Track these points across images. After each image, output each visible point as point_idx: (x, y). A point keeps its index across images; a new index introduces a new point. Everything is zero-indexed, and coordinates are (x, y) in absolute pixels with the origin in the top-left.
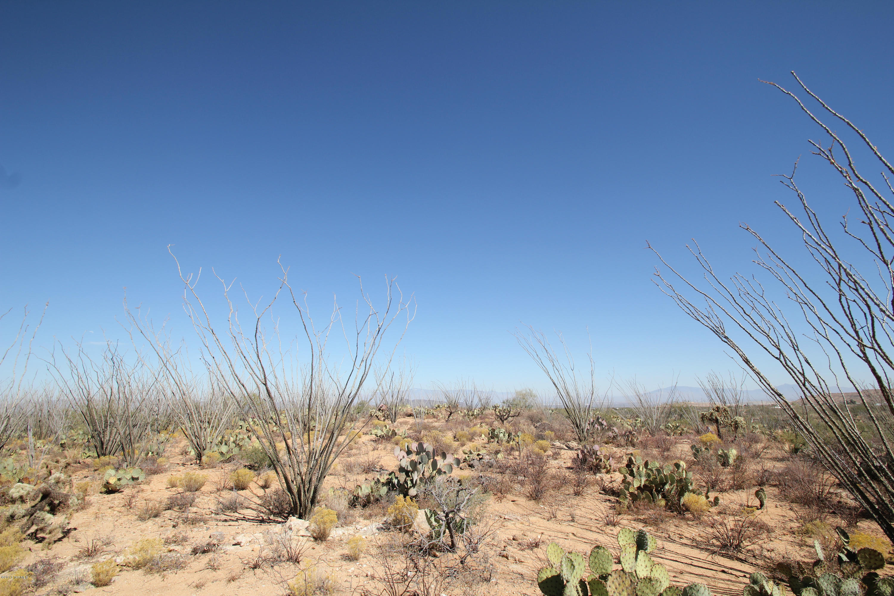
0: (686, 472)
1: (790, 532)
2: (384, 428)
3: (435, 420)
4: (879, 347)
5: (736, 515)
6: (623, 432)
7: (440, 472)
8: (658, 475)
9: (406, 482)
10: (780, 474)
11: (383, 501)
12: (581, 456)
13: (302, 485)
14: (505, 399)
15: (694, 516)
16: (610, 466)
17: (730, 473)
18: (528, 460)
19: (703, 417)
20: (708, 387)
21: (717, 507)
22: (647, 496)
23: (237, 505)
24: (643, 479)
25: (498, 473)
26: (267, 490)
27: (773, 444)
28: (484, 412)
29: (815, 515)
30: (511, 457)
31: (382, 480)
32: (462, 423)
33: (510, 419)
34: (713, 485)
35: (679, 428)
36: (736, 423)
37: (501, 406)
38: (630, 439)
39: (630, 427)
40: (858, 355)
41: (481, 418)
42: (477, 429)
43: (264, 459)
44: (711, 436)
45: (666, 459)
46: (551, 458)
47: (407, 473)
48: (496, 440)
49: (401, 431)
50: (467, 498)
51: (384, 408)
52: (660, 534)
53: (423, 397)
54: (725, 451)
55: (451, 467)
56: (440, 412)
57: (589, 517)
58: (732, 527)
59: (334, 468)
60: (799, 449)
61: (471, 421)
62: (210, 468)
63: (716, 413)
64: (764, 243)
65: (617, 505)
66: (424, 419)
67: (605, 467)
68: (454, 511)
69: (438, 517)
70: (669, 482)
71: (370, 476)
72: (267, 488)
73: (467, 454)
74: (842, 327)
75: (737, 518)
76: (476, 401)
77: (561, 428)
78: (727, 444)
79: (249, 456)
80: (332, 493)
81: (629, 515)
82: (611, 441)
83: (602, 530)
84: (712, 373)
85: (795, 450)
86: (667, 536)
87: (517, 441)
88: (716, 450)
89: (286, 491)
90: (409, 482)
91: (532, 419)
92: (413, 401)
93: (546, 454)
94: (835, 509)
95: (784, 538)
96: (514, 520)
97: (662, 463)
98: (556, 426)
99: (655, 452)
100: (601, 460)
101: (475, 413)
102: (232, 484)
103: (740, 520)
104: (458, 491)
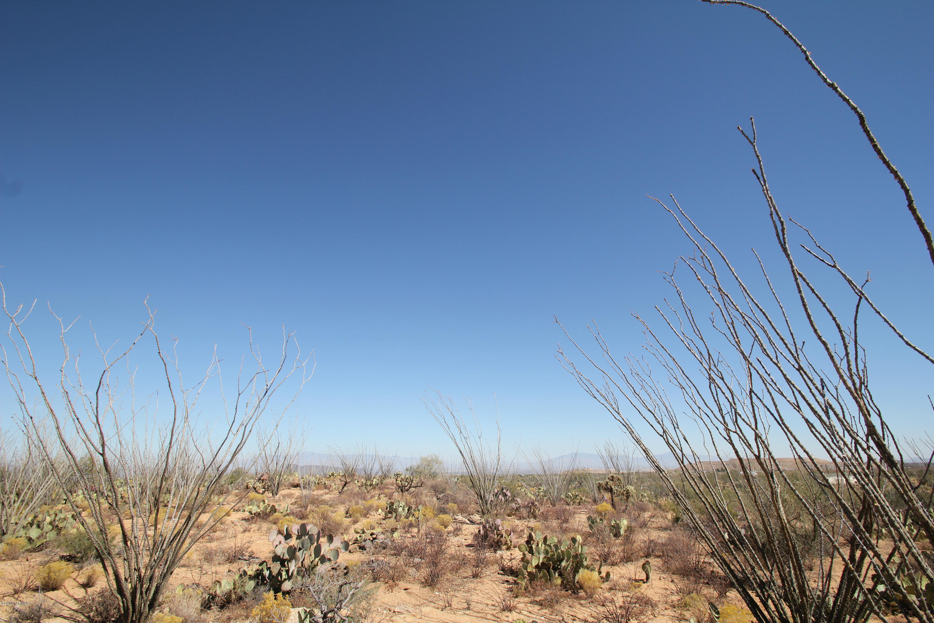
0: (582, 547)
1: (671, 606)
2: (262, 503)
3: (327, 491)
4: (741, 431)
5: (625, 591)
6: (527, 503)
7: (323, 560)
8: (556, 552)
9: (280, 574)
10: (664, 545)
11: (247, 600)
12: (482, 532)
13: (139, 586)
14: (409, 466)
15: (587, 594)
16: (511, 542)
17: (621, 544)
18: (427, 538)
19: (599, 487)
20: (604, 454)
21: (608, 583)
22: (544, 575)
23: (42, 612)
24: (542, 556)
25: (392, 555)
26: (89, 590)
27: (659, 512)
28: (384, 482)
29: (692, 586)
30: (409, 535)
31: (250, 573)
32: (357, 494)
33: (412, 489)
34: (605, 558)
35: (578, 497)
36: (628, 492)
37: (404, 474)
38: (532, 511)
39: (533, 497)
40: (725, 438)
41: (380, 489)
42: (375, 502)
43: (89, 548)
44: (606, 506)
45: (565, 531)
46: (452, 534)
47: (283, 562)
48: (394, 515)
49: (283, 506)
50: (351, 593)
51: (265, 477)
52: (554, 617)
53: (315, 462)
54: (618, 522)
55: (337, 552)
56: (334, 481)
57: (486, 602)
58: (621, 604)
59: (188, 558)
60: (680, 518)
61: (368, 492)
62: (9, 560)
63: (611, 482)
64: (650, 332)
65: (514, 587)
66: (313, 491)
67: (506, 544)
68: (333, 610)
69: (313, 620)
70: (566, 558)
71: (234, 567)
72: (90, 587)
73: (359, 533)
74: (712, 412)
75: (626, 593)
76: (377, 467)
77: (465, 500)
78: (619, 514)
79: (69, 543)
80: (181, 592)
81: (526, 597)
82: (514, 512)
83: (498, 618)
84: (609, 442)
85: (677, 520)
86: (561, 618)
87: (417, 516)
88: (610, 520)
89: (115, 593)
90: (284, 573)
91: (436, 490)
92: (302, 467)
93: (447, 530)
94: (709, 580)
95: (666, 612)
96: (405, 612)
97: (560, 536)
98: (460, 496)
99: (555, 523)
100: (502, 536)
101: (374, 483)
102: (38, 583)
103: (628, 596)
104: (341, 586)
